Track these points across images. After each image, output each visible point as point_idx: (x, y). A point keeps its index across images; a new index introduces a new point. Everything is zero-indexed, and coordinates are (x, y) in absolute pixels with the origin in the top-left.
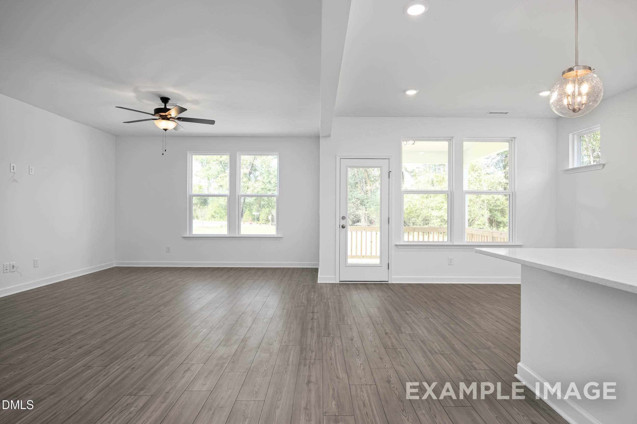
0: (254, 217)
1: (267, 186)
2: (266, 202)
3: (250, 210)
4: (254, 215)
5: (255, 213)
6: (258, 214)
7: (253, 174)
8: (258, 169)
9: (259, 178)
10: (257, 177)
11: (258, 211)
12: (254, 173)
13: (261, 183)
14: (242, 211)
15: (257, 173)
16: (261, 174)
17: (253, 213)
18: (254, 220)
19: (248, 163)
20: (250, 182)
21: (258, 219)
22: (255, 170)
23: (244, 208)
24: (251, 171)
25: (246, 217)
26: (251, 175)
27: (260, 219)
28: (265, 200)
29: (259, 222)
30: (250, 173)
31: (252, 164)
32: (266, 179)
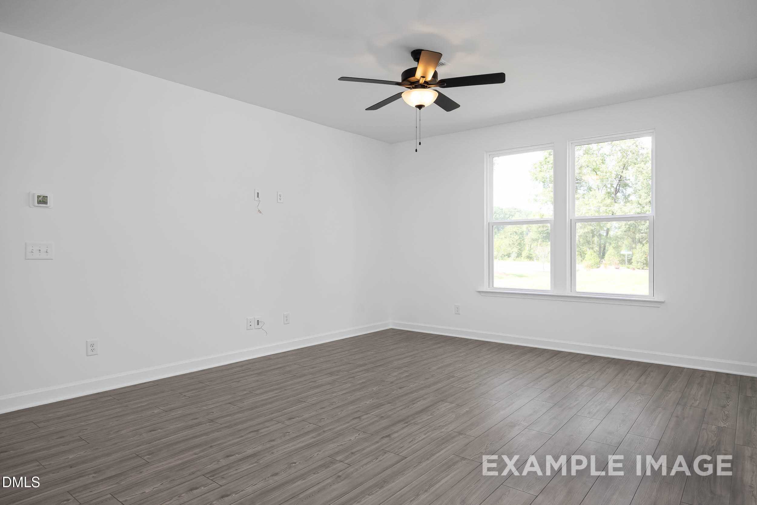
0: (623, 257)
1: (645, 209)
2: (644, 235)
3: (617, 248)
4: (624, 256)
5: (625, 252)
6: (630, 253)
7: (622, 192)
8: (630, 185)
9: (633, 198)
10: (629, 195)
11: (631, 248)
12: (624, 191)
13: (635, 205)
14: (604, 249)
15: (629, 191)
16: (635, 192)
17: (623, 252)
18: (622, 262)
19: (614, 176)
20: (616, 204)
21: (630, 262)
22: (626, 185)
23: (607, 244)
24: (618, 188)
25: (609, 258)
26: (618, 194)
27: (633, 261)
28: (642, 232)
29: (631, 266)
30: (617, 191)
31: (619, 177)
32: (643, 197)
